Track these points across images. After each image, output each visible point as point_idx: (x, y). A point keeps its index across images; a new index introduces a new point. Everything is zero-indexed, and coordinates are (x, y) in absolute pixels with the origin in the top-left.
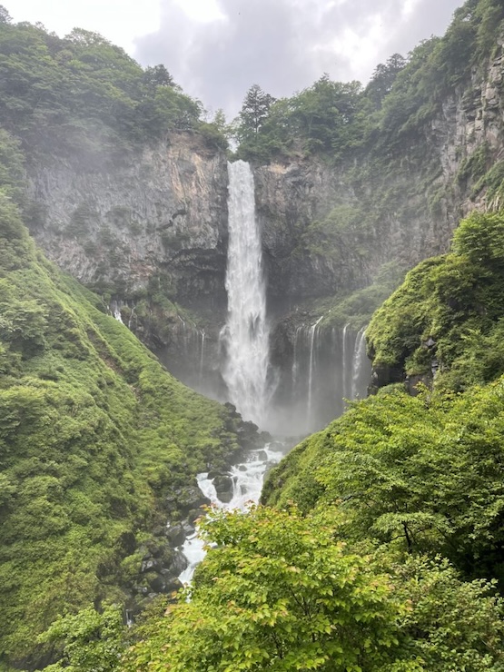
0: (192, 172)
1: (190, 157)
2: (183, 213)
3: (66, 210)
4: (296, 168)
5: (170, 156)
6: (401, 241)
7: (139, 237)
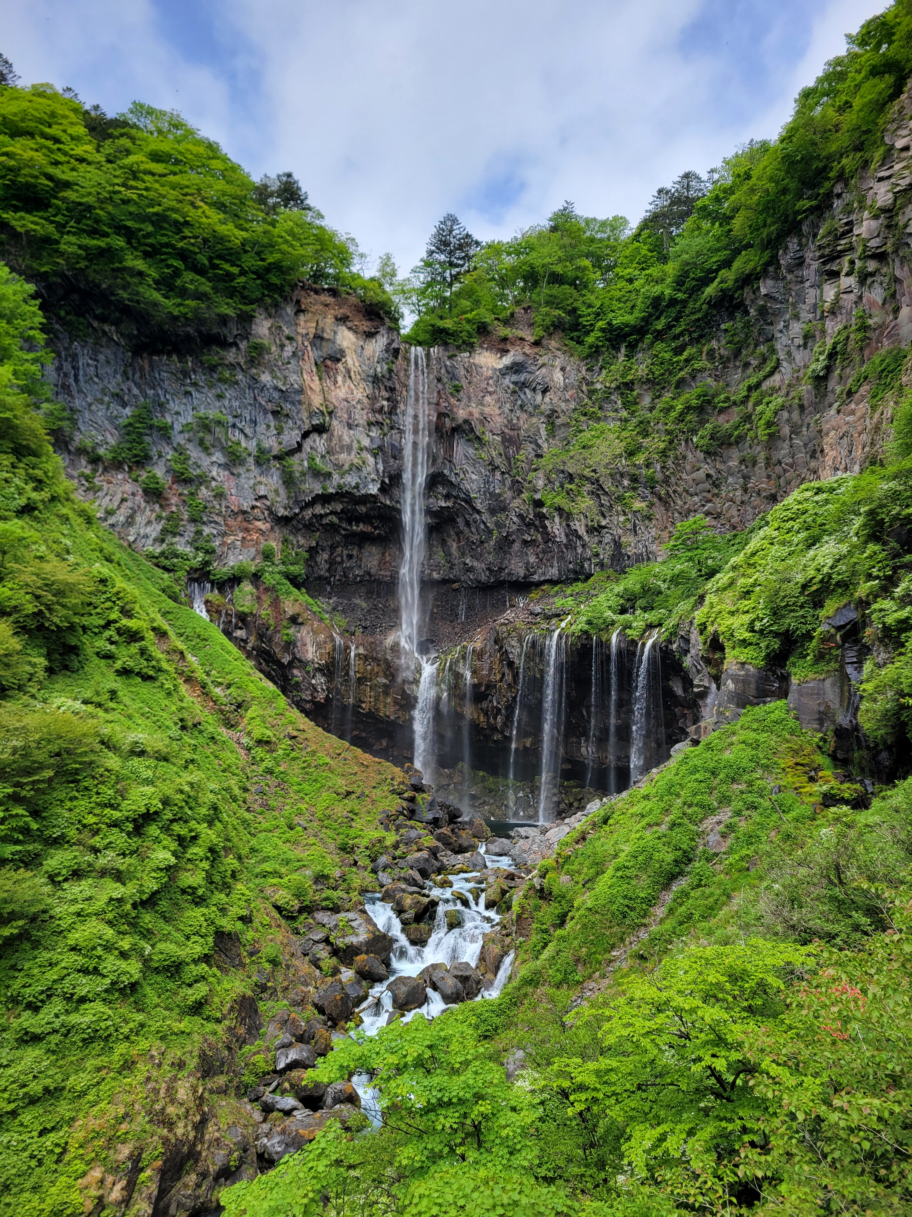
0: (339, 360)
1: (335, 333)
2: (320, 429)
3: (112, 419)
4: (520, 358)
5: (300, 330)
7: (241, 470)
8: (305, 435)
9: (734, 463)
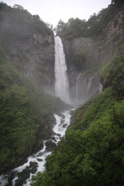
2: (43, 50)
7: (33, 56)
9: (102, 54)
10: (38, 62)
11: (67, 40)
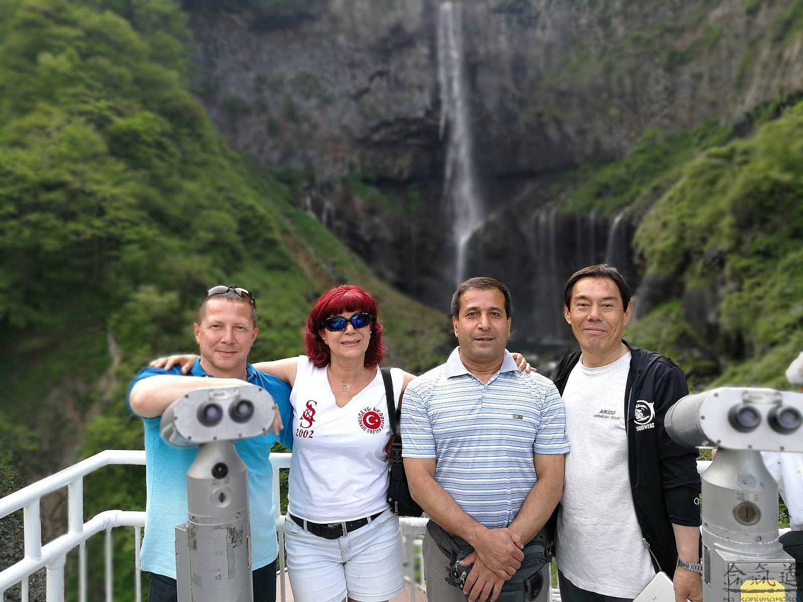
2: (382, 74)
6: (664, 96)
7: (330, 108)
8: (371, 79)
10: (358, 135)
11: (497, 11)
